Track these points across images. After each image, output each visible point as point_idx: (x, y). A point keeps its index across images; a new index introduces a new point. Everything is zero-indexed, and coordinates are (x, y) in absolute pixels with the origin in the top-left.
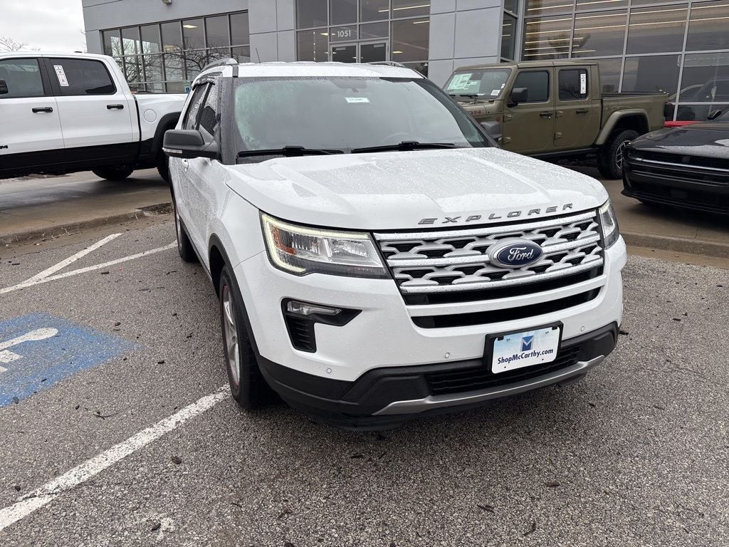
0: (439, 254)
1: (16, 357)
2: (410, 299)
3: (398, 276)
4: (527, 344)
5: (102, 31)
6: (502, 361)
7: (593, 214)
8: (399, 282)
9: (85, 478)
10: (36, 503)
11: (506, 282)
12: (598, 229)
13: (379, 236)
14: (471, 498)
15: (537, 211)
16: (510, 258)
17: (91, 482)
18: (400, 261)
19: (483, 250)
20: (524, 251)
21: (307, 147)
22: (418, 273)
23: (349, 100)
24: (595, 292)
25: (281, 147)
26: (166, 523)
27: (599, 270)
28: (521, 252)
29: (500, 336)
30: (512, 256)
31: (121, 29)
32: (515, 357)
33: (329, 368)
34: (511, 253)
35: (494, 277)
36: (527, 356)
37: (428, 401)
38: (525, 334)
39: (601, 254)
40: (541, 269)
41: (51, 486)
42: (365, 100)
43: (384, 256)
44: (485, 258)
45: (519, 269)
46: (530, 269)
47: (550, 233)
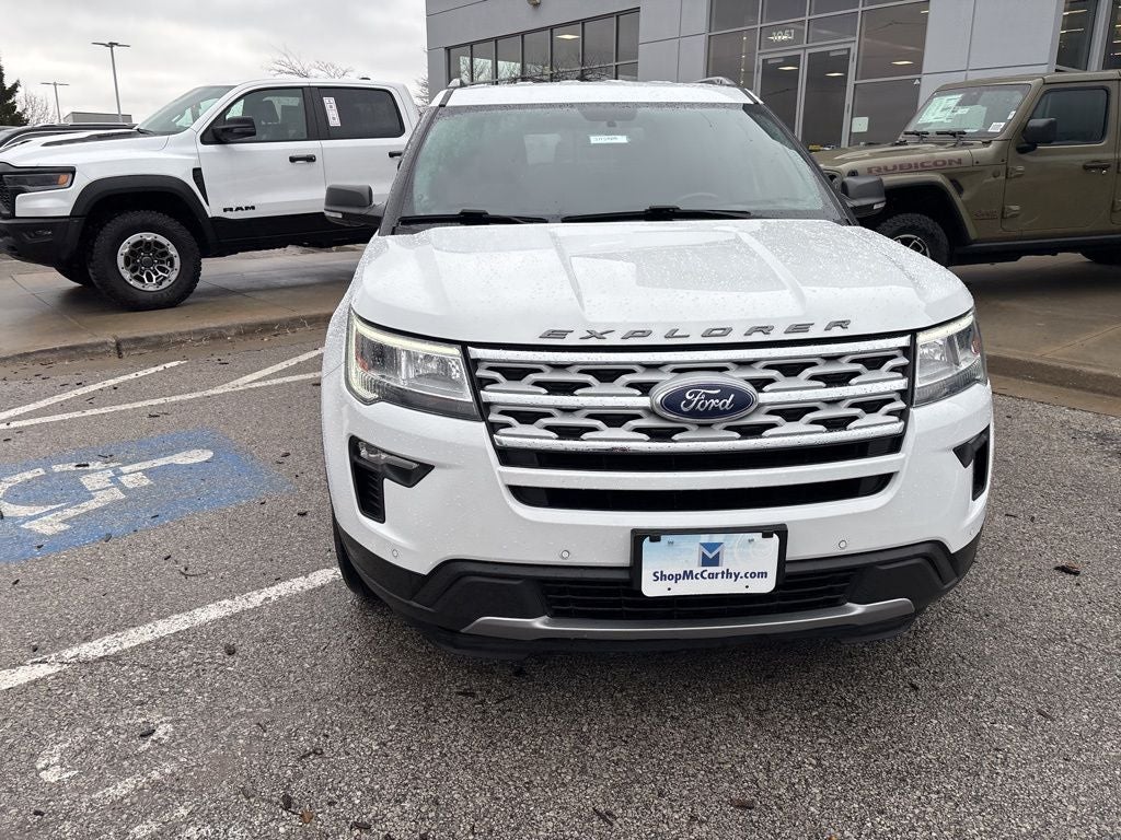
0: (568, 388)
1: (146, 482)
2: (508, 456)
3: (494, 417)
4: (711, 556)
5: (448, 49)
6: (660, 577)
7: (904, 341)
8: (493, 428)
9: (112, 651)
10: (42, 671)
11: (678, 445)
12: (907, 371)
13: (475, 353)
14: (593, 795)
15: (765, 330)
16: (685, 406)
17: (117, 658)
18: (501, 394)
19: (645, 388)
20: (714, 397)
21: (492, 212)
22: (527, 417)
23: (594, 140)
24: (880, 482)
25: (457, 211)
26: (163, 731)
27: (893, 444)
28: (708, 397)
29: (655, 535)
30: (690, 402)
31: (471, 44)
32: (688, 575)
33: (395, 549)
34: (688, 397)
35: (655, 434)
36: (712, 576)
37: (538, 623)
38: (705, 538)
39: (903, 415)
40: (756, 431)
41: (68, 654)
42: (622, 139)
43: (478, 384)
44: (645, 401)
45: (709, 425)
46: (728, 428)
47: (791, 369)
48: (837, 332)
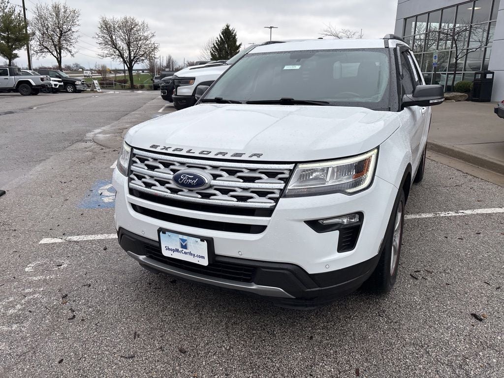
0: (153, 168)
2: (132, 191)
3: (132, 176)
4: (184, 244)
5: (406, 19)
6: (168, 249)
7: (291, 166)
8: (130, 180)
12: (286, 181)
13: (135, 151)
15: (224, 154)
16: (181, 180)
18: (137, 168)
19: (175, 172)
20: (190, 179)
22: (140, 177)
23: (286, 68)
24: (260, 229)
27: (268, 212)
28: (189, 178)
29: (164, 231)
30: (182, 179)
31: (417, 16)
32: (177, 250)
34: (182, 177)
35: (174, 191)
36: (186, 253)
37: (141, 258)
38: (181, 236)
39: (276, 200)
42: (298, 67)
43: (132, 162)
44: (171, 177)
45: (192, 191)
46: (197, 193)
47: (231, 172)
48: (255, 158)
